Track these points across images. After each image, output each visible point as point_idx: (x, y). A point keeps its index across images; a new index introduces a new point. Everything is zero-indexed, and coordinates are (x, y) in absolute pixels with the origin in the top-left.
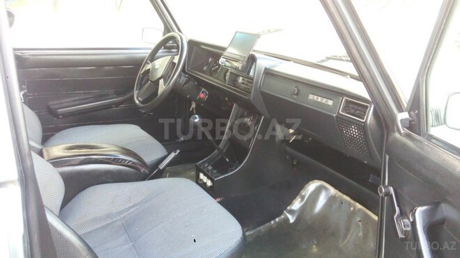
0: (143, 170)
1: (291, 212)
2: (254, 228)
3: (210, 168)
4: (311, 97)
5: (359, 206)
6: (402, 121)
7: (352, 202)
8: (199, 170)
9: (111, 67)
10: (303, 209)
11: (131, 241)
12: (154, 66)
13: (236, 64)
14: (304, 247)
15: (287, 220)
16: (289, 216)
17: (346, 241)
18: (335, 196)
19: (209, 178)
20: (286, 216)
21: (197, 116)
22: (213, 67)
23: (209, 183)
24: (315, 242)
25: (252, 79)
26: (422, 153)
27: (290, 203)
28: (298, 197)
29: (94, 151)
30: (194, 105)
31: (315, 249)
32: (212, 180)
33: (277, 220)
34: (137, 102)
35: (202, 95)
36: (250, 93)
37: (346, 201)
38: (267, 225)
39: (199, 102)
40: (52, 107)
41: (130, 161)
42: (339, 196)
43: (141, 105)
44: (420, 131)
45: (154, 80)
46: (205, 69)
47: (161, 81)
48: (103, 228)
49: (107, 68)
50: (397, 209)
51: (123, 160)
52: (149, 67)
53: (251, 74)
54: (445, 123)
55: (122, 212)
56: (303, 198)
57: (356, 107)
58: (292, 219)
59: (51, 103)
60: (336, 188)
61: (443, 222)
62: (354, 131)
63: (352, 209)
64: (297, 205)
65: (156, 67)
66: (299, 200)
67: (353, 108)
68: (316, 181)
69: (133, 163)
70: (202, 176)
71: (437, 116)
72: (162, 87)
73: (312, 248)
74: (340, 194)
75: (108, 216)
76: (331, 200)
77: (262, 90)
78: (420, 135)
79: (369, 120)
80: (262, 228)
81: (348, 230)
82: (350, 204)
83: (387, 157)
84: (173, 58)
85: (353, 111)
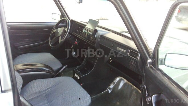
0: (53, 74)
1: (110, 89)
2: (96, 95)
3: (79, 72)
4: (118, 48)
5: (135, 87)
6: (149, 62)
7: (133, 85)
8: (75, 72)
9: (39, 30)
10: (114, 87)
11: (49, 102)
12: (57, 31)
13: (90, 32)
14: (114, 102)
15: (108, 91)
16: (109, 90)
17: (130, 100)
18: (126, 83)
19: (78, 76)
20: (108, 90)
21: (74, 52)
22: (81, 31)
23: (79, 78)
24: (118, 101)
25: (96, 38)
26: (156, 75)
27: (109, 85)
28: (112, 83)
29: (34, 66)
30: (73, 46)
31: (118, 103)
32: (80, 77)
33: (104, 92)
34: (51, 45)
35: (76, 43)
36: (95, 44)
37: (130, 85)
38: (100, 94)
39: (75, 45)
40: (16, 45)
41: (48, 70)
42: (128, 83)
43: (52, 47)
44: (155, 66)
45: (57, 36)
46: (77, 31)
47: (60, 37)
48: (38, 97)
49: (38, 30)
50: (147, 93)
51: (45, 70)
52: (55, 31)
53: (95, 37)
54: (164, 64)
55: (45, 91)
56: (114, 83)
57: (134, 54)
58: (110, 91)
59: (15, 44)
60: (127, 80)
61: (162, 100)
62: (133, 62)
63: (132, 88)
64: (112, 86)
65: (58, 31)
66: (113, 84)
67: (133, 54)
68: (119, 77)
69: (49, 71)
70: (76, 75)
71: (161, 61)
72: (61, 40)
73: (117, 103)
74: (128, 82)
75: (40, 92)
76: (125, 84)
77: (99, 43)
78: (155, 68)
79: (138, 59)
80: (99, 95)
81: (131, 96)
82: (132, 86)
83: (144, 74)
84: (65, 29)
85: (133, 55)
